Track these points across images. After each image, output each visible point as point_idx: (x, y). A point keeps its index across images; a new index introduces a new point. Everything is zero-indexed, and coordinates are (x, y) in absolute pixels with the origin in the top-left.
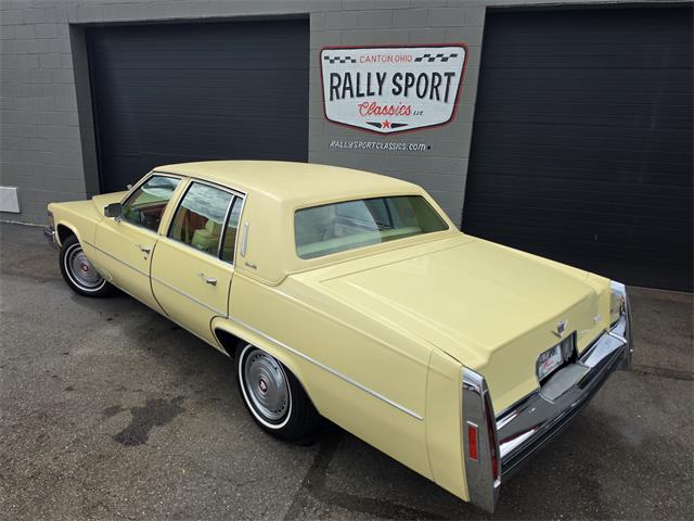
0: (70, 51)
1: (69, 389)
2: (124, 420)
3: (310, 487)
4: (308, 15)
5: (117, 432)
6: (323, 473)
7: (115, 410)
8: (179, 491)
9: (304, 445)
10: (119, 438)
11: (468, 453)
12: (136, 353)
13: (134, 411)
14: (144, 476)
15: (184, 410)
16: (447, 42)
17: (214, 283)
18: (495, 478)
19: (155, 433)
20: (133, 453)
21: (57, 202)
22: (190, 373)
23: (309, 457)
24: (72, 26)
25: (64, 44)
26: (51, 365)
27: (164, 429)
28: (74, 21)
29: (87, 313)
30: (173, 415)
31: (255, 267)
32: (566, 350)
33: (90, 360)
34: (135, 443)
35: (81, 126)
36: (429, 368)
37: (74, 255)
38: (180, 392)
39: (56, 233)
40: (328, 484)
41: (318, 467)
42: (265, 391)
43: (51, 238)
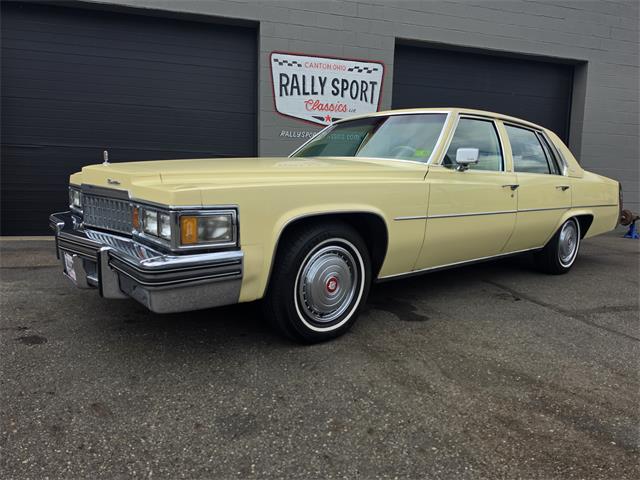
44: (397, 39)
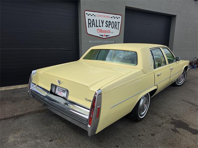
16: (118, 14)
44: (126, 7)
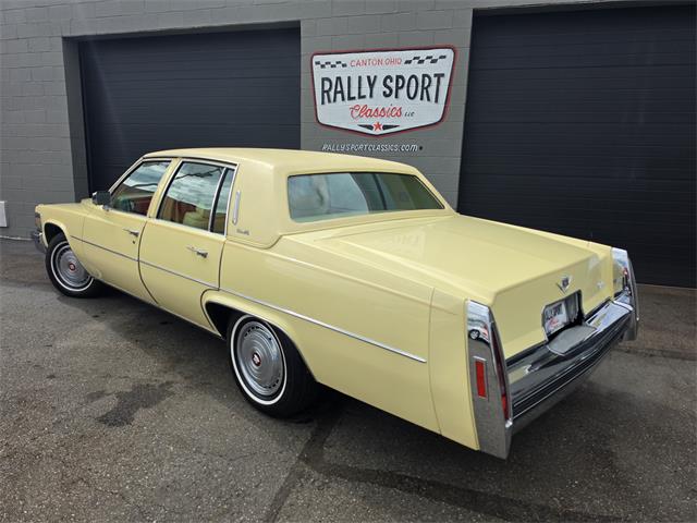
0: (62, 63)
1: (52, 377)
2: (109, 403)
3: (307, 461)
4: (299, 22)
5: (101, 414)
6: (321, 448)
7: (100, 395)
8: (166, 467)
9: (300, 422)
10: (104, 420)
11: (476, 392)
12: (123, 344)
13: (119, 395)
14: (129, 453)
15: (173, 393)
17: (204, 255)
18: (507, 418)
19: (140, 415)
20: (118, 433)
21: (45, 204)
22: (179, 360)
23: (306, 433)
24: (64, 39)
25: (57, 58)
26: (32, 356)
27: (151, 411)
28: (67, 34)
29: (74, 311)
30: (161, 398)
31: (246, 233)
32: (572, 312)
33: (74, 351)
34: (121, 424)
35: (72, 138)
36: (431, 306)
37: (61, 254)
38: (168, 377)
39: (43, 234)
40: (326, 457)
41: (316, 442)
42: (258, 365)
43: (37, 239)
44: (476, 12)
